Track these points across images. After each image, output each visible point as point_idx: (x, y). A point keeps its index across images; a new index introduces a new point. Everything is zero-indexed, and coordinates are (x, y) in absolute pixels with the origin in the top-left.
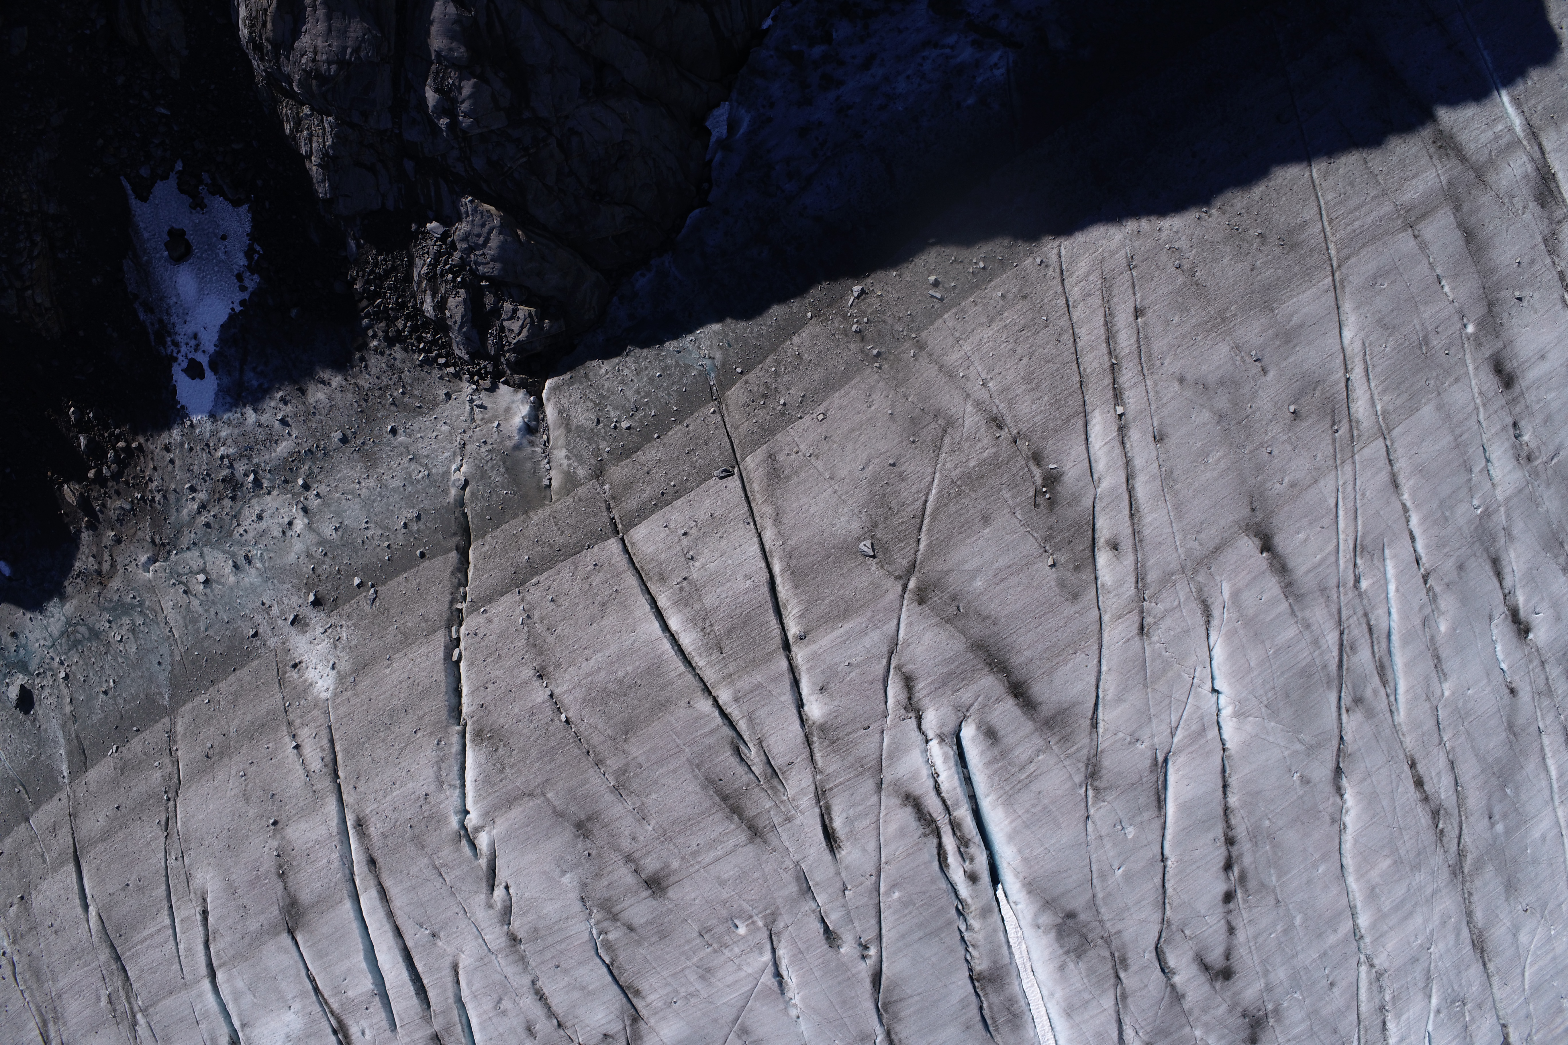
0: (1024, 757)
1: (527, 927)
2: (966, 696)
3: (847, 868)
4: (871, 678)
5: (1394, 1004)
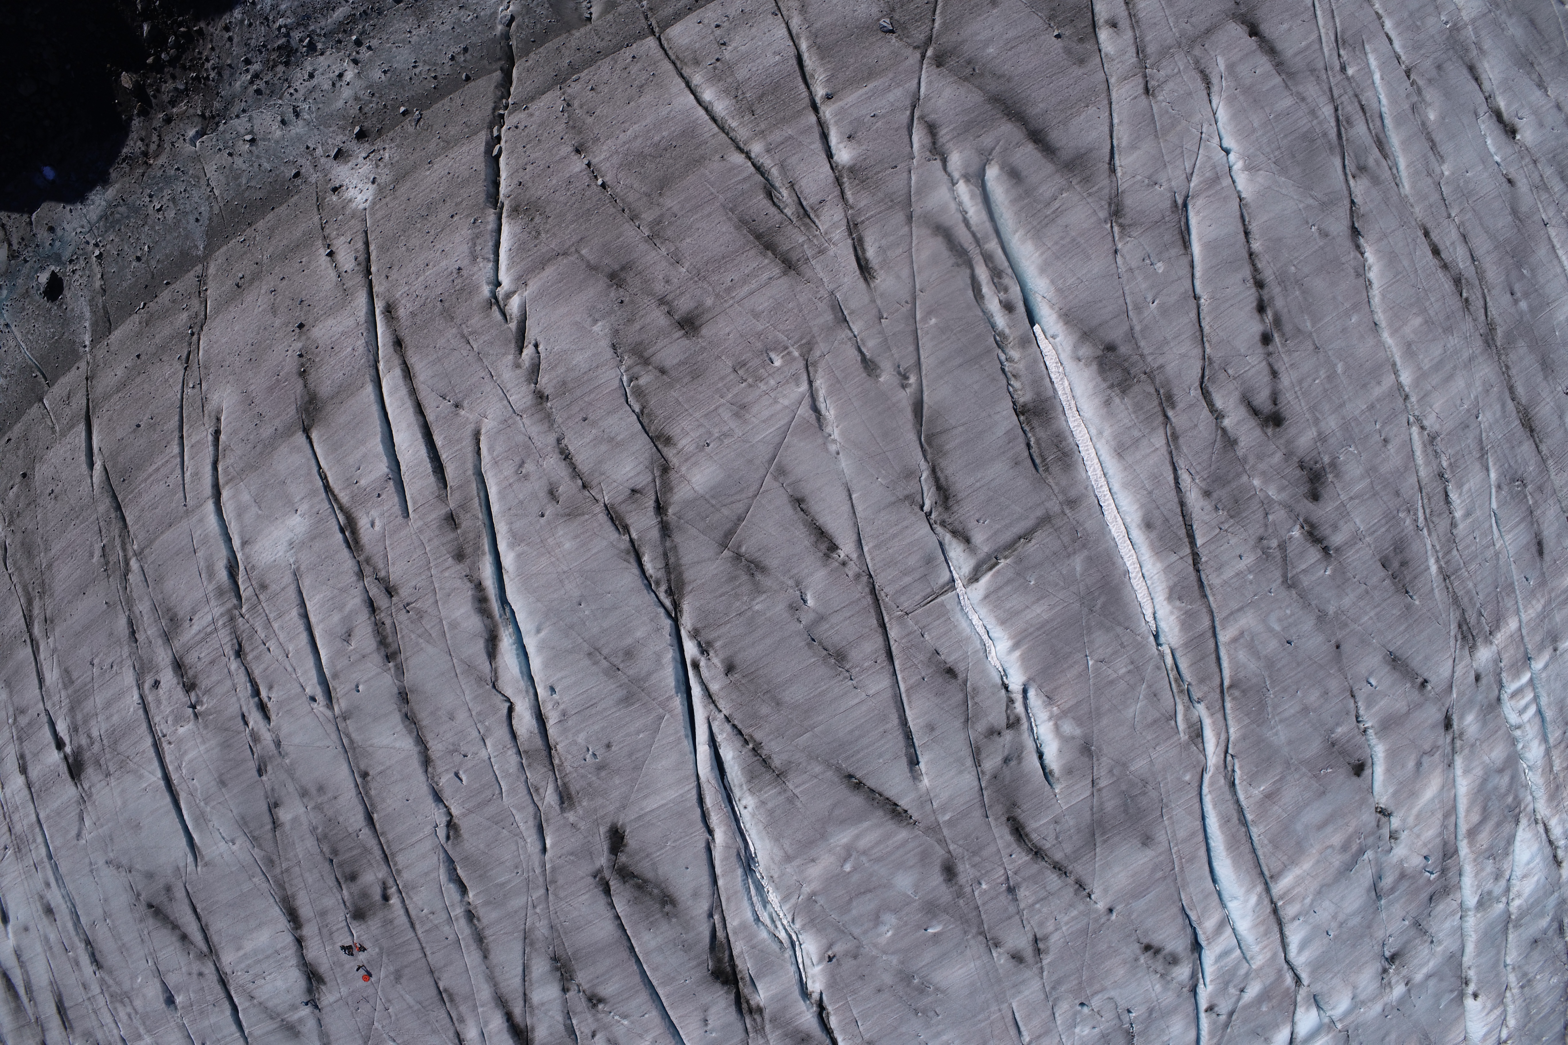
0: (1048, 194)
1: (554, 381)
2: (987, 140)
3: (882, 295)
4: (896, 126)
5: (1452, 472)
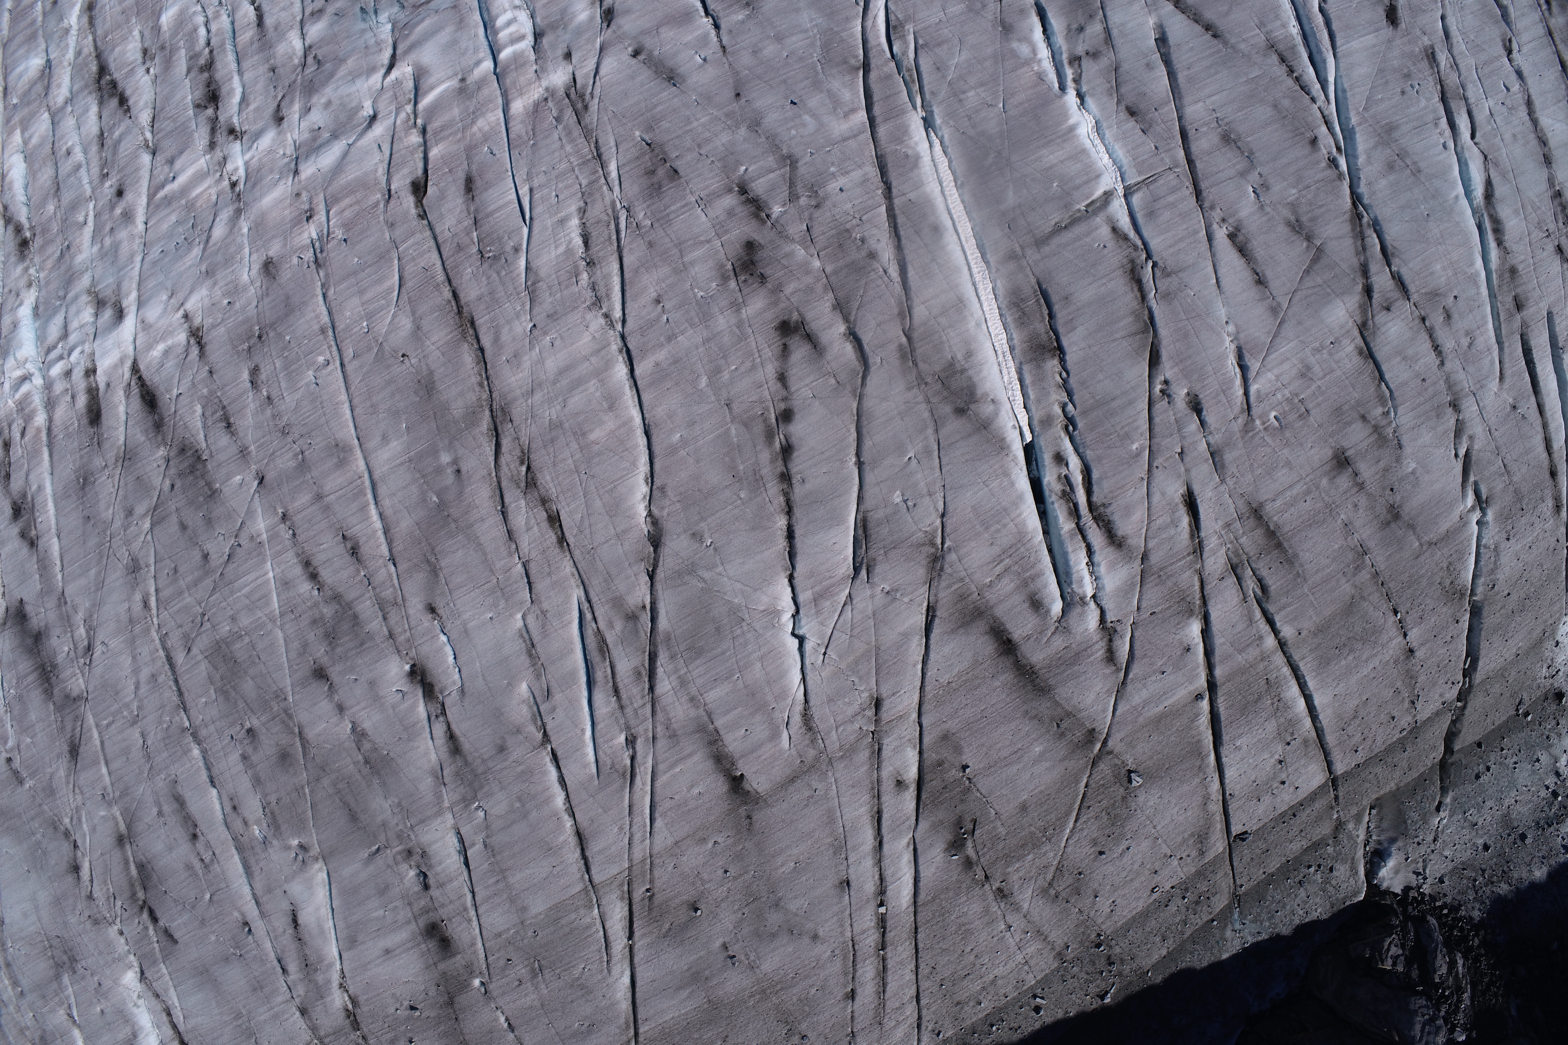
0: (1005, 581)
1: (1444, 419)
2: (1059, 643)
5: (576, 267)
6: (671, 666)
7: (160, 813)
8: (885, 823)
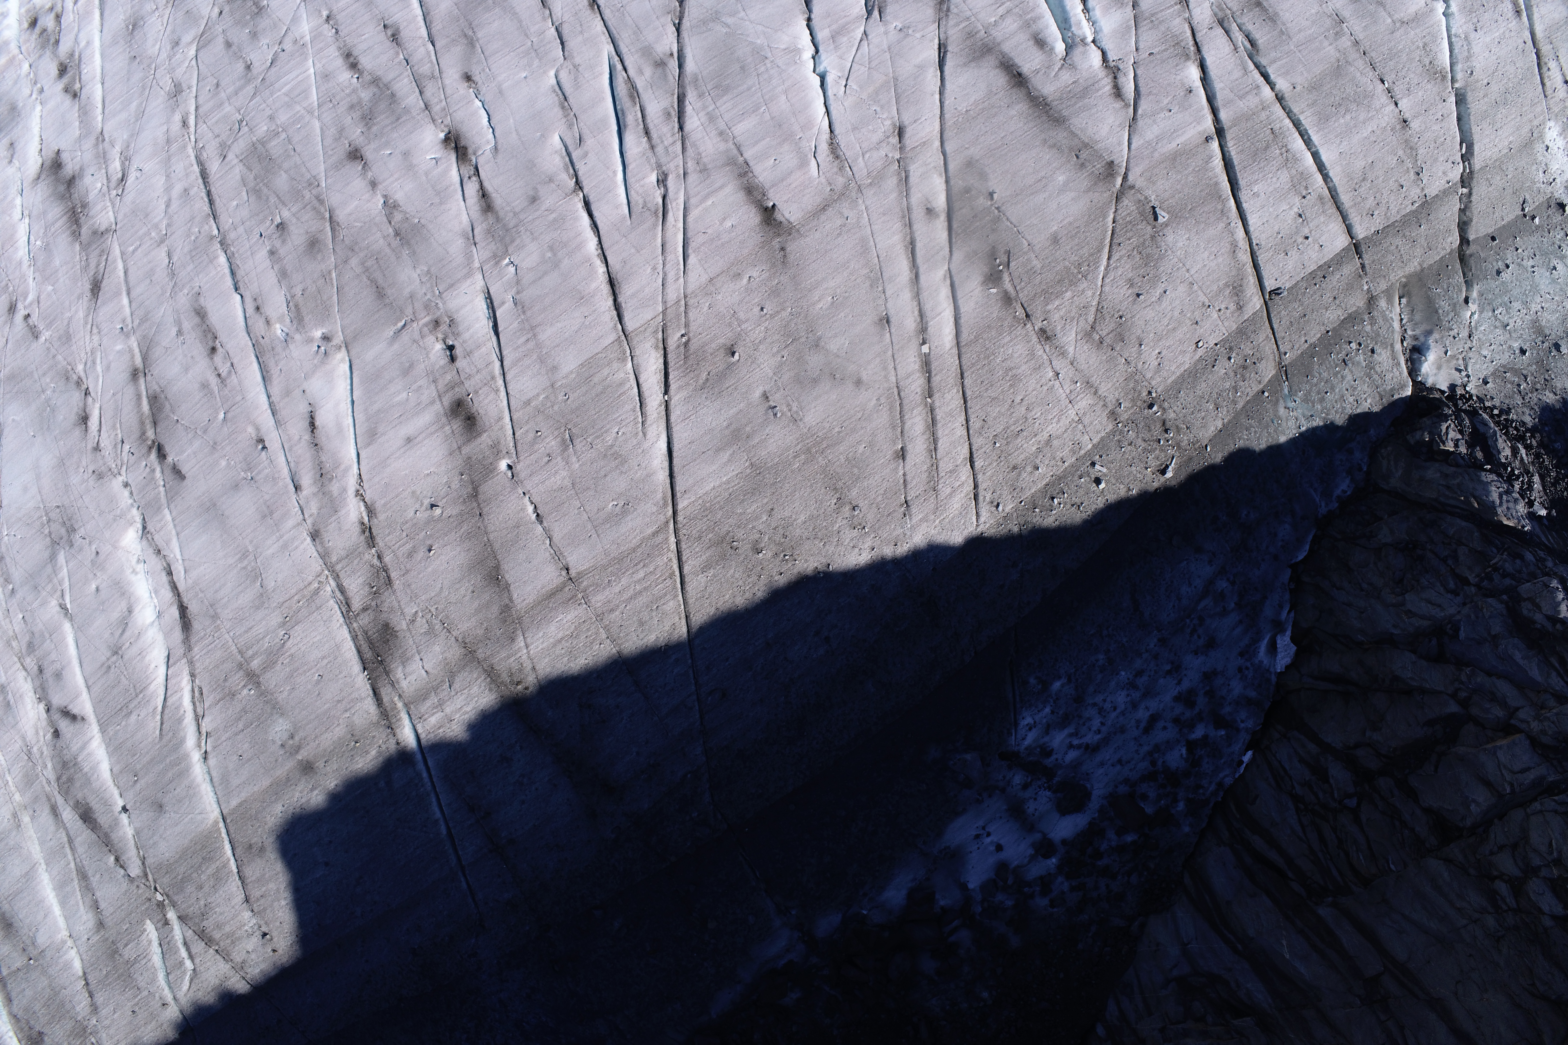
2: (1066, 77)
4: (1151, 97)
6: (699, 104)
7: (180, 333)
8: (919, 253)
